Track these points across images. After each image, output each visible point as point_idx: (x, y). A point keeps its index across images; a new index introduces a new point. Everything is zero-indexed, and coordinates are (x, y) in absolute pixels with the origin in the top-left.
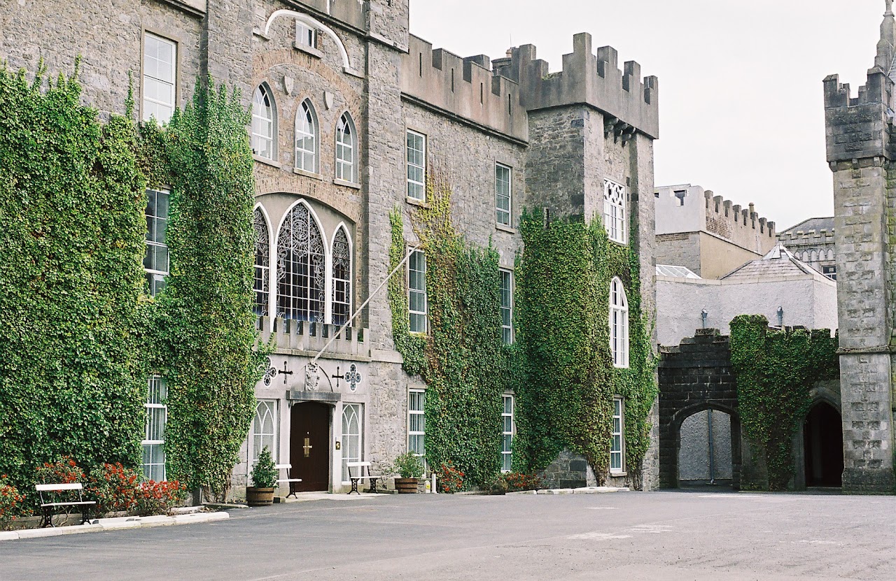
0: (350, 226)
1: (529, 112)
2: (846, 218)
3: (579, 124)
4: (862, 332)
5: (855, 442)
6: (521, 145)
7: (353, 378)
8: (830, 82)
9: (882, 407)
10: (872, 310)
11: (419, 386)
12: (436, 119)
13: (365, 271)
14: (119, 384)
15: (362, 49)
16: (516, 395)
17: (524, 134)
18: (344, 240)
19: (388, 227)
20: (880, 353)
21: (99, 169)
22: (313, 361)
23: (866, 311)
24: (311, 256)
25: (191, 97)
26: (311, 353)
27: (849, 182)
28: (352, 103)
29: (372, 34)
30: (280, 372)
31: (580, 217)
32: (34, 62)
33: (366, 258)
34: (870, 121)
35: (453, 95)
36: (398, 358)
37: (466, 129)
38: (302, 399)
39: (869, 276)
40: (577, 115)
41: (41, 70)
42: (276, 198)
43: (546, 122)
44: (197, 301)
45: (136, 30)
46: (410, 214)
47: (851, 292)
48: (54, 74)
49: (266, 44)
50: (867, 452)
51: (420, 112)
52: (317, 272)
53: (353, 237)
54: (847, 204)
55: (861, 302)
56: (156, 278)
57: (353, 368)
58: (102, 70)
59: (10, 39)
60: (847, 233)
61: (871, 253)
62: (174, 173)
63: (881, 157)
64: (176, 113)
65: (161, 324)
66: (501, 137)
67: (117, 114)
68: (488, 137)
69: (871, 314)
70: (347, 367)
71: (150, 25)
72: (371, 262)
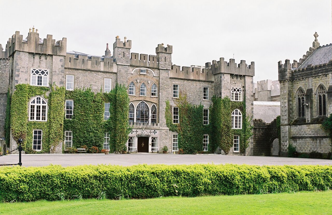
0: (156, 104)
1: (214, 75)
2: (282, 94)
3: (221, 77)
4: (284, 120)
5: (283, 145)
6: (212, 82)
7: (155, 132)
8: (279, 63)
9: (287, 137)
10: (286, 115)
11: (175, 133)
12: (182, 81)
13: (159, 112)
14: (97, 134)
15: (159, 71)
16: (209, 135)
17: (213, 79)
18: (155, 107)
19: (165, 104)
20: (287, 125)
21: (94, 101)
22: (143, 130)
23: (285, 115)
24: (145, 111)
25: (115, 87)
26: (143, 128)
27: (283, 86)
28: (156, 82)
29: (160, 68)
30: (135, 132)
31: (221, 97)
32: (83, 87)
33: (159, 110)
34: (286, 72)
35: (187, 75)
36: (168, 128)
37: (192, 81)
38: (140, 136)
39: (285, 108)
40: (219, 76)
41: (84, 88)
42: (136, 101)
43: (216, 77)
44: (114, 121)
45: (102, 78)
46: (174, 100)
47: (283, 111)
48: (86, 88)
49: (133, 75)
50: (285, 148)
51: (177, 80)
52: (147, 113)
53: (157, 106)
54: (282, 91)
55: (284, 113)
56: (107, 117)
57: (155, 131)
58: (96, 86)
59: (78, 84)
60: (282, 97)
61: (286, 102)
62: (110, 100)
63: (288, 80)
64: (111, 90)
65: (106, 125)
66: (204, 81)
67: (99, 92)
68: (200, 82)
69: (286, 116)
70: (153, 130)
71: (106, 77)
72: (160, 111)
